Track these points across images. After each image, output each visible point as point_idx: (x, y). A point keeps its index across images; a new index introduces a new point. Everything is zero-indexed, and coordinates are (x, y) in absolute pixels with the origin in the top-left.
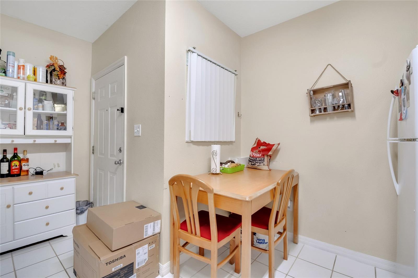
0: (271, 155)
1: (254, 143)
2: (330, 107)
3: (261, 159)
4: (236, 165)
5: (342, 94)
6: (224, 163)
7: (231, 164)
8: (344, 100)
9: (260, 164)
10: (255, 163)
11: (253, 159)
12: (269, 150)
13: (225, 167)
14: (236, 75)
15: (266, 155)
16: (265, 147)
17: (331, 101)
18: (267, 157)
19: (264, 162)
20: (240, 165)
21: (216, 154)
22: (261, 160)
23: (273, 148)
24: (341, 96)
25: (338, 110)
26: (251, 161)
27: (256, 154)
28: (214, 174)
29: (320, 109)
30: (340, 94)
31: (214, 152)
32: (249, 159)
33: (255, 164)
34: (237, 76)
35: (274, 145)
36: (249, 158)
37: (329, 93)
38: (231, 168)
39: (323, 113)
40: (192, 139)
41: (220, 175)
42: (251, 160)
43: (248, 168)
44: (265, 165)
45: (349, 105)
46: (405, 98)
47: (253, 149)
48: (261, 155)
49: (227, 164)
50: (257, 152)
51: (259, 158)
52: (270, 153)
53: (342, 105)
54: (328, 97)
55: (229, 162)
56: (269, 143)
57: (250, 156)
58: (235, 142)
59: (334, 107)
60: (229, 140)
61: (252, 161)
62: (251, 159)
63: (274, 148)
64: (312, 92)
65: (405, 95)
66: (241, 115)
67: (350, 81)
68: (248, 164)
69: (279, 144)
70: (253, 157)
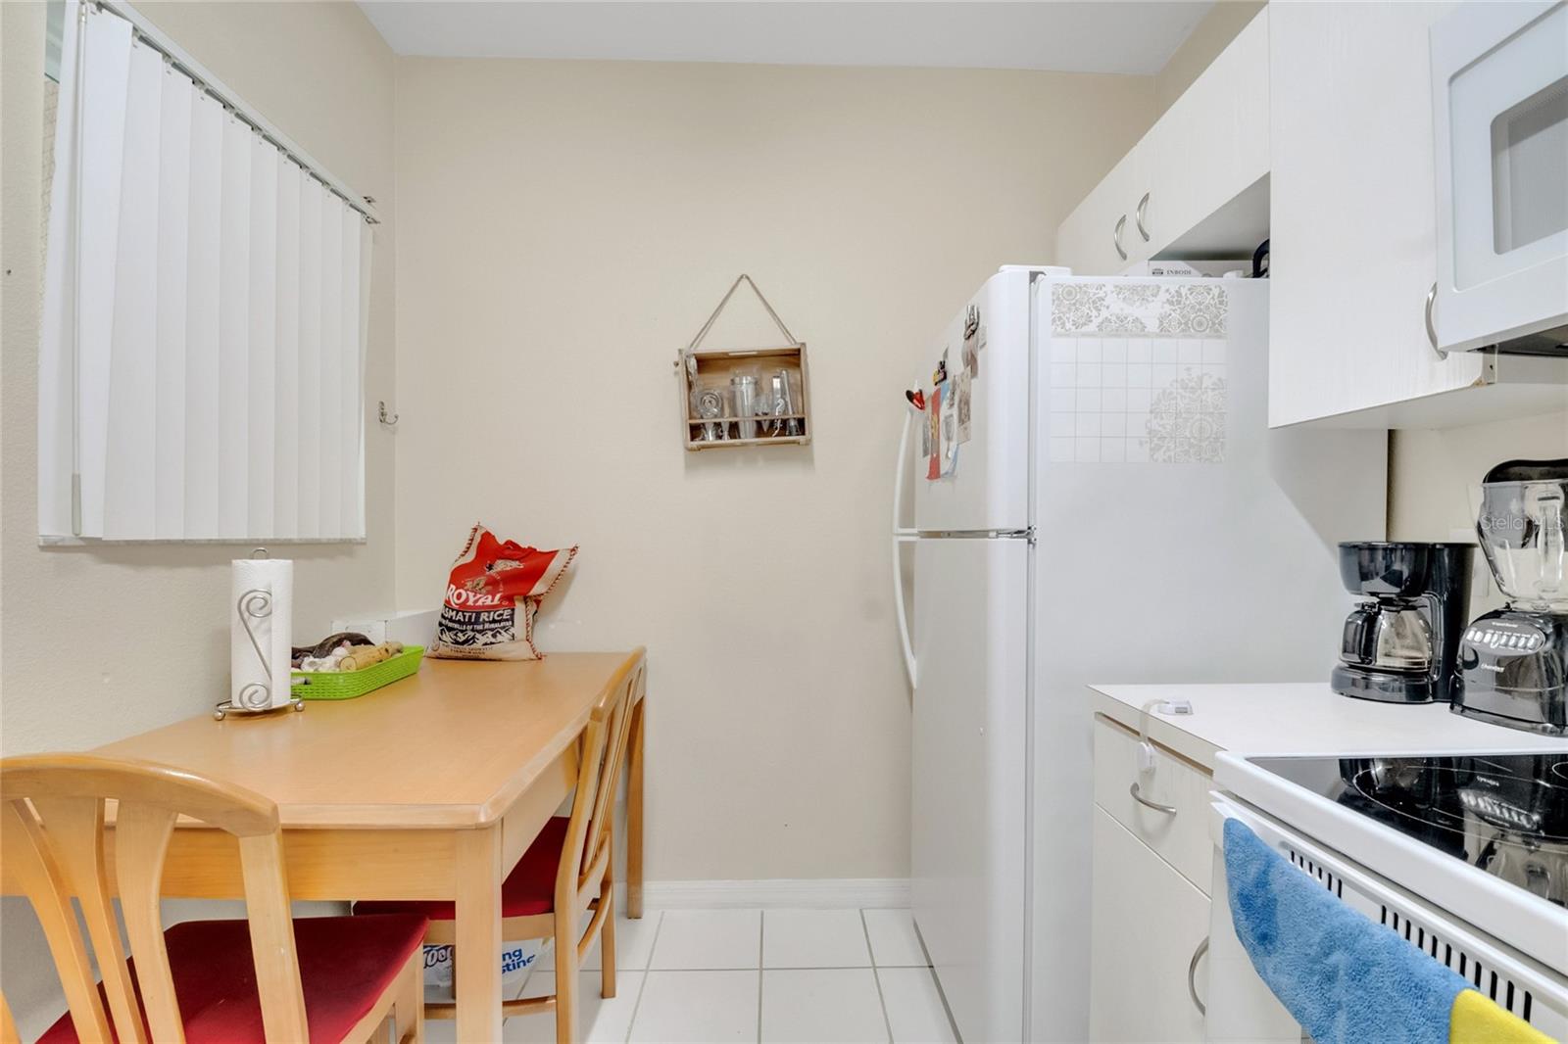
0: (542, 597)
1: (464, 549)
2: (747, 424)
3: (502, 615)
4: (383, 652)
5: (782, 383)
6: (310, 651)
7: (355, 652)
8: (786, 402)
9: (494, 636)
10: (471, 634)
11: (460, 617)
12: (534, 574)
13: (322, 670)
14: (370, 221)
15: (522, 597)
16: (517, 563)
17: (750, 404)
18: (524, 606)
19: (513, 625)
20: (399, 651)
21: (265, 610)
22: (500, 621)
23: (549, 567)
24: (777, 390)
25: (769, 434)
26: (450, 629)
27: (479, 596)
28: (250, 714)
29: (718, 425)
30: (777, 383)
31: (255, 598)
32: (440, 618)
33: (474, 637)
34: (374, 225)
35: (552, 554)
36: (443, 616)
37: (746, 374)
38: (353, 670)
39: (726, 440)
40: (92, 529)
41: (292, 715)
42: (450, 625)
43: (438, 658)
44: (518, 641)
45: (801, 423)
46: (951, 416)
47: (458, 576)
48: (501, 599)
49: (328, 653)
50: (482, 584)
51: (489, 612)
52: (538, 588)
53: (782, 420)
54: (744, 387)
55: (339, 642)
56: (533, 547)
57: (447, 604)
58: (364, 544)
59: (759, 424)
60: (337, 535)
61: (456, 626)
62: (451, 620)
63: (555, 566)
64: (693, 362)
65: (952, 405)
66: (396, 417)
67: (804, 344)
68: (438, 642)
69: (573, 550)
70: (463, 607)
